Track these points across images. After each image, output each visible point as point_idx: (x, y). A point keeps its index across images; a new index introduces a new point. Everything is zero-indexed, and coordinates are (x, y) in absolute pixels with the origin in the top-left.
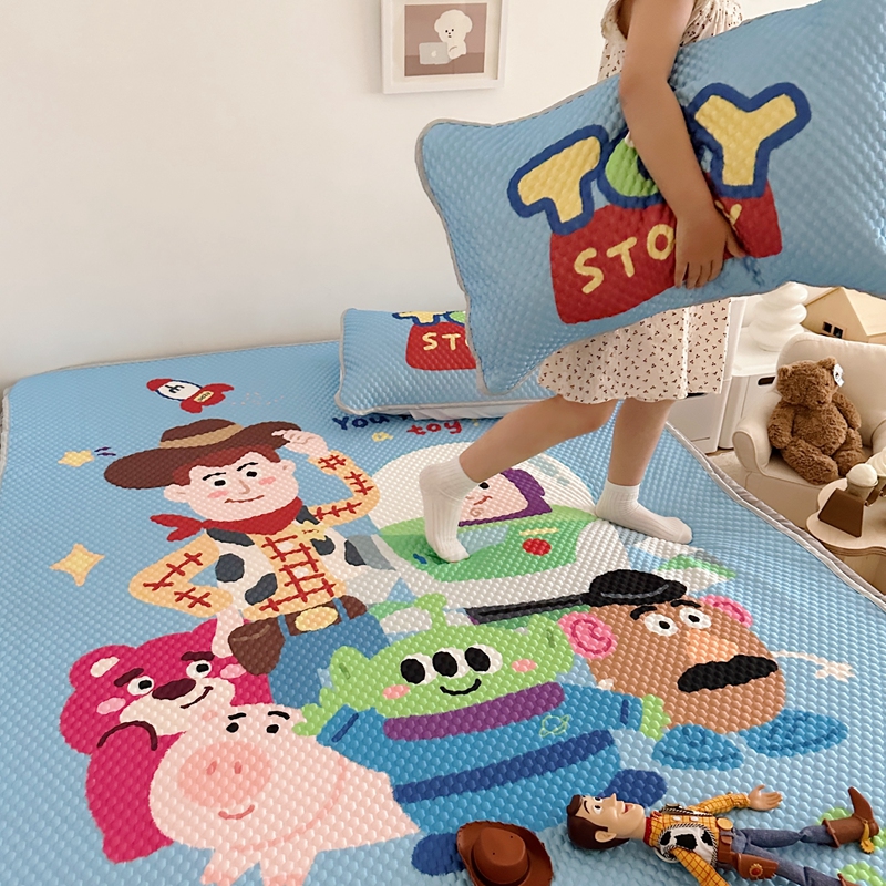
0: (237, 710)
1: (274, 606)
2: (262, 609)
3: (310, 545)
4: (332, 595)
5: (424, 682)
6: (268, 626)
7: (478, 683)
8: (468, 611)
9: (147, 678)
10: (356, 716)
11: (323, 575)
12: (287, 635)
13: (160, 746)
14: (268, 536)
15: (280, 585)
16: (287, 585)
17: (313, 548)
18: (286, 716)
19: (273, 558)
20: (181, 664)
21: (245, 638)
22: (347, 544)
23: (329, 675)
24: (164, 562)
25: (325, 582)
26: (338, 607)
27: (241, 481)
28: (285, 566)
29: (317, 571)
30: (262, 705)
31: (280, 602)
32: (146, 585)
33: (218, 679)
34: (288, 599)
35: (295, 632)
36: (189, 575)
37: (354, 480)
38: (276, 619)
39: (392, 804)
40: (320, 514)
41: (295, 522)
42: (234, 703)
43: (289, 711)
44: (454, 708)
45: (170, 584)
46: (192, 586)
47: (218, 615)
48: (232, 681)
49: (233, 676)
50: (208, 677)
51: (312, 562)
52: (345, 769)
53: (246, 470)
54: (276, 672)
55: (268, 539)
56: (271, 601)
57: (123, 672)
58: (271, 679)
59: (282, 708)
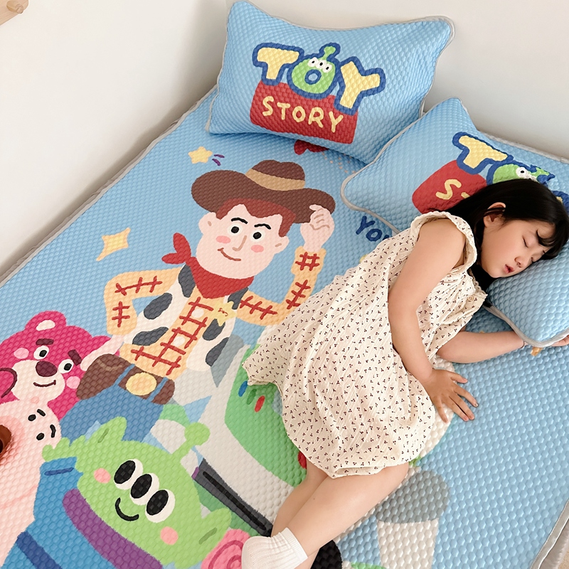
0: (45, 409)
1: (139, 353)
2: (133, 351)
3: (208, 323)
4: (169, 372)
5: (118, 486)
6: (121, 366)
7: (137, 517)
8: (204, 463)
9: (47, 350)
10: (72, 469)
11: (184, 353)
12: (118, 382)
13: (6, 397)
14: (202, 297)
15: (159, 342)
16: (162, 344)
17: (206, 328)
18: (53, 435)
19: (181, 318)
20: (65, 355)
21: (103, 365)
22: (225, 340)
23: (97, 429)
24: (141, 274)
25: (179, 359)
26: (160, 385)
27: (245, 237)
28: (179, 328)
29: (185, 348)
30: (55, 417)
31: (144, 355)
32: (118, 286)
33: (63, 380)
34: (148, 356)
35: (123, 384)
36: (138, 295)
37: (297, 289)
38: (130, 364)
39: (14, 539)
40: (245, 303)
41: (226, 297)
42: (50, 404)
43: (58, 433)
44: (104, 519)
45: (125, 294)
46: (131, 304)
47: (114, 337)
48: (66, 387)
49: (69, 385)
50: (63, 375)
51: (193, 338)
52: (29, 495)
53: (259, 230)
54: (84, 402)
55: (199, 299)
56: (142, 349)
57: (47, 336)
58: (77, 405)
59: (58, 428)
